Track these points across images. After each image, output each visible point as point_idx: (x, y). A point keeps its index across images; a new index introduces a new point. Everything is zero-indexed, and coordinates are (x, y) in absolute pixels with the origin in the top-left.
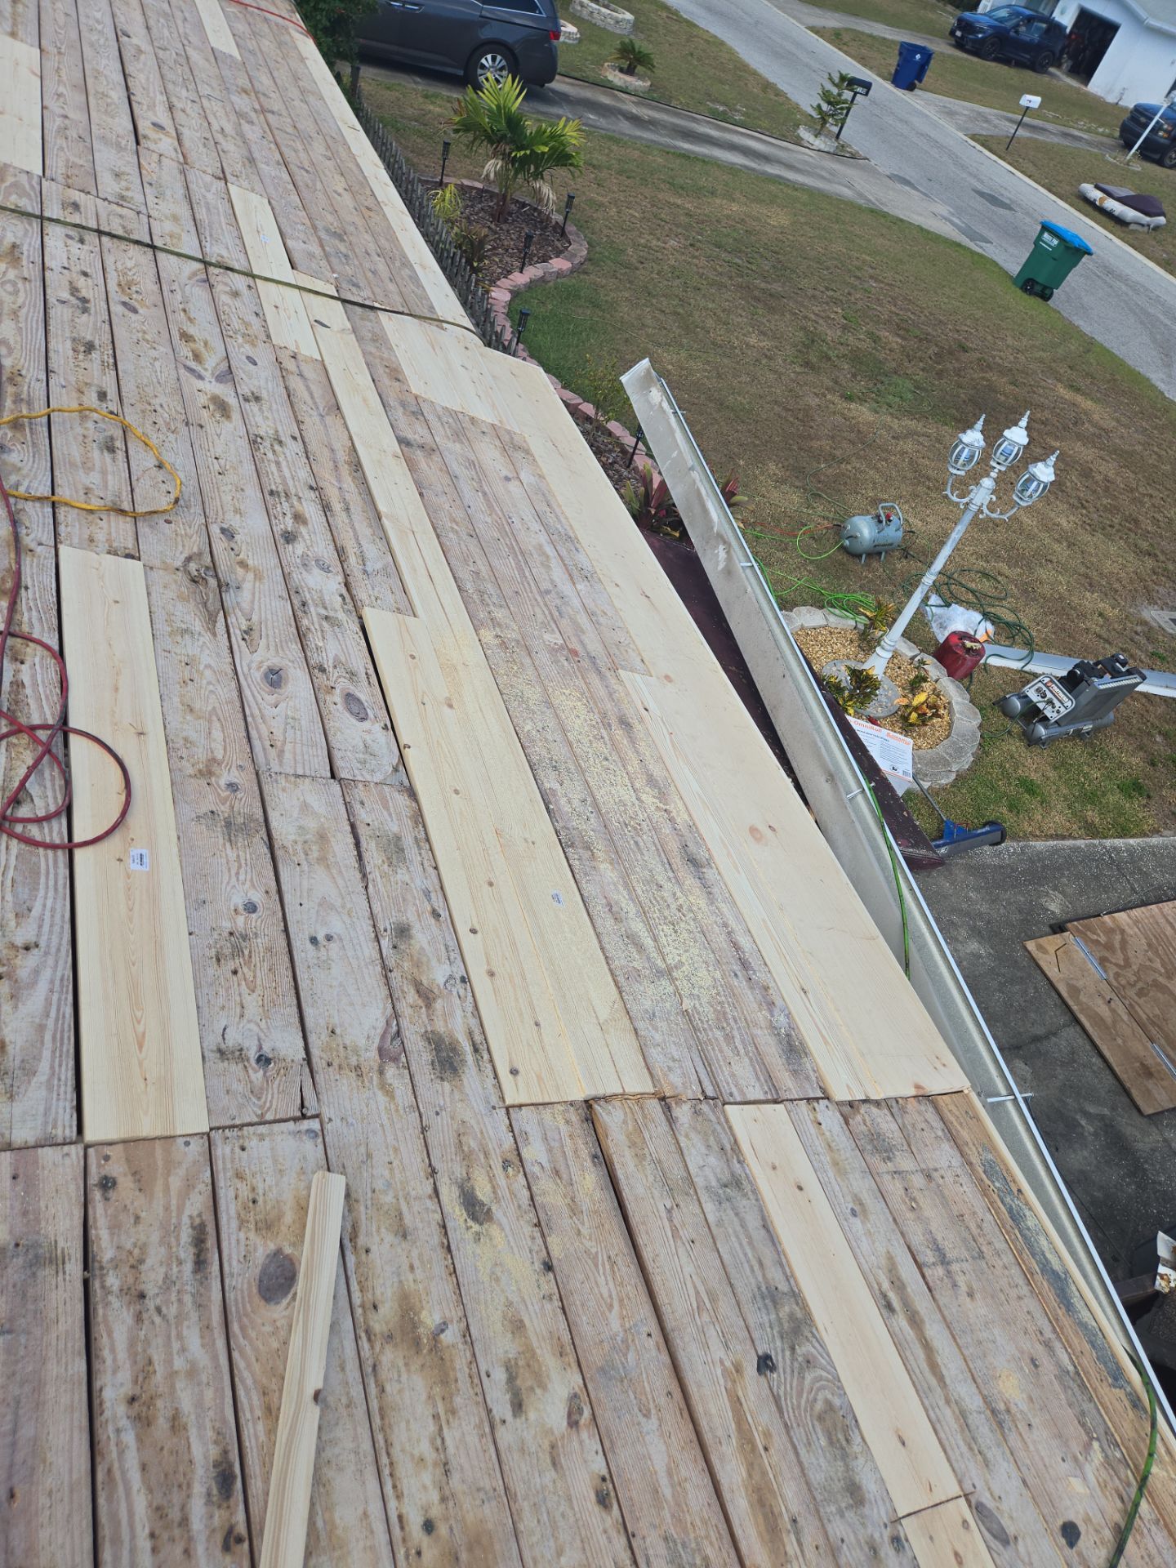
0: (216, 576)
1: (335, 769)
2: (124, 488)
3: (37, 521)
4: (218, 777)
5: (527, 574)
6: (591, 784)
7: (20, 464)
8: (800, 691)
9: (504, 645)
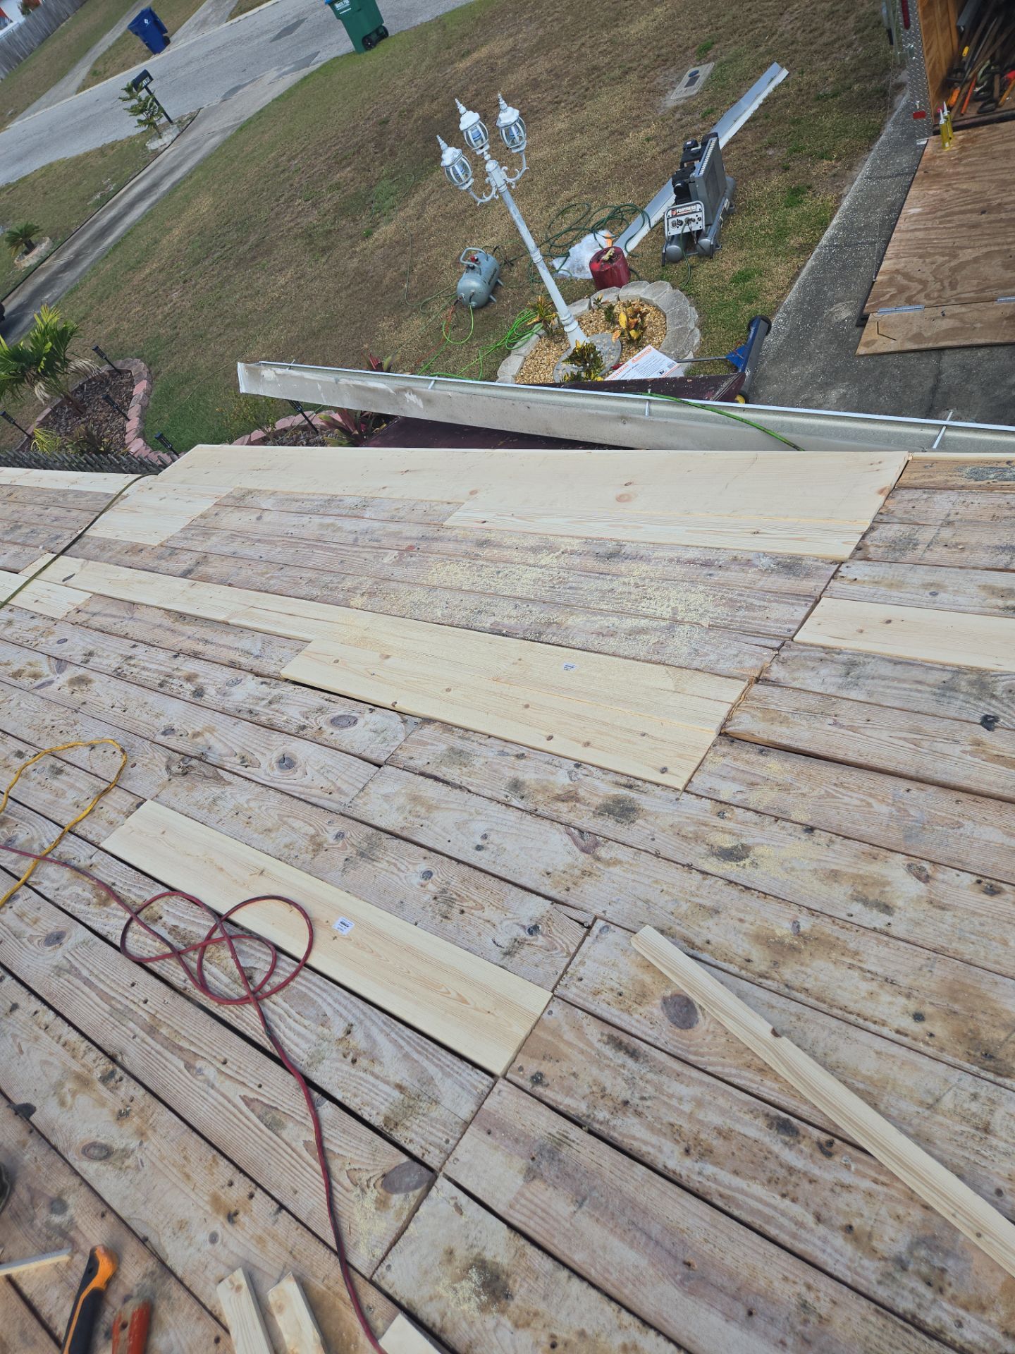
0: (192, 757)
1: (376, 761)
2: (91, 780)
3: (74, 849)
4: (326, 841)
5: (334, 546)
6: (508, 594)
7: (29, 836)
8: (548, 403)
9: (371, 594)
